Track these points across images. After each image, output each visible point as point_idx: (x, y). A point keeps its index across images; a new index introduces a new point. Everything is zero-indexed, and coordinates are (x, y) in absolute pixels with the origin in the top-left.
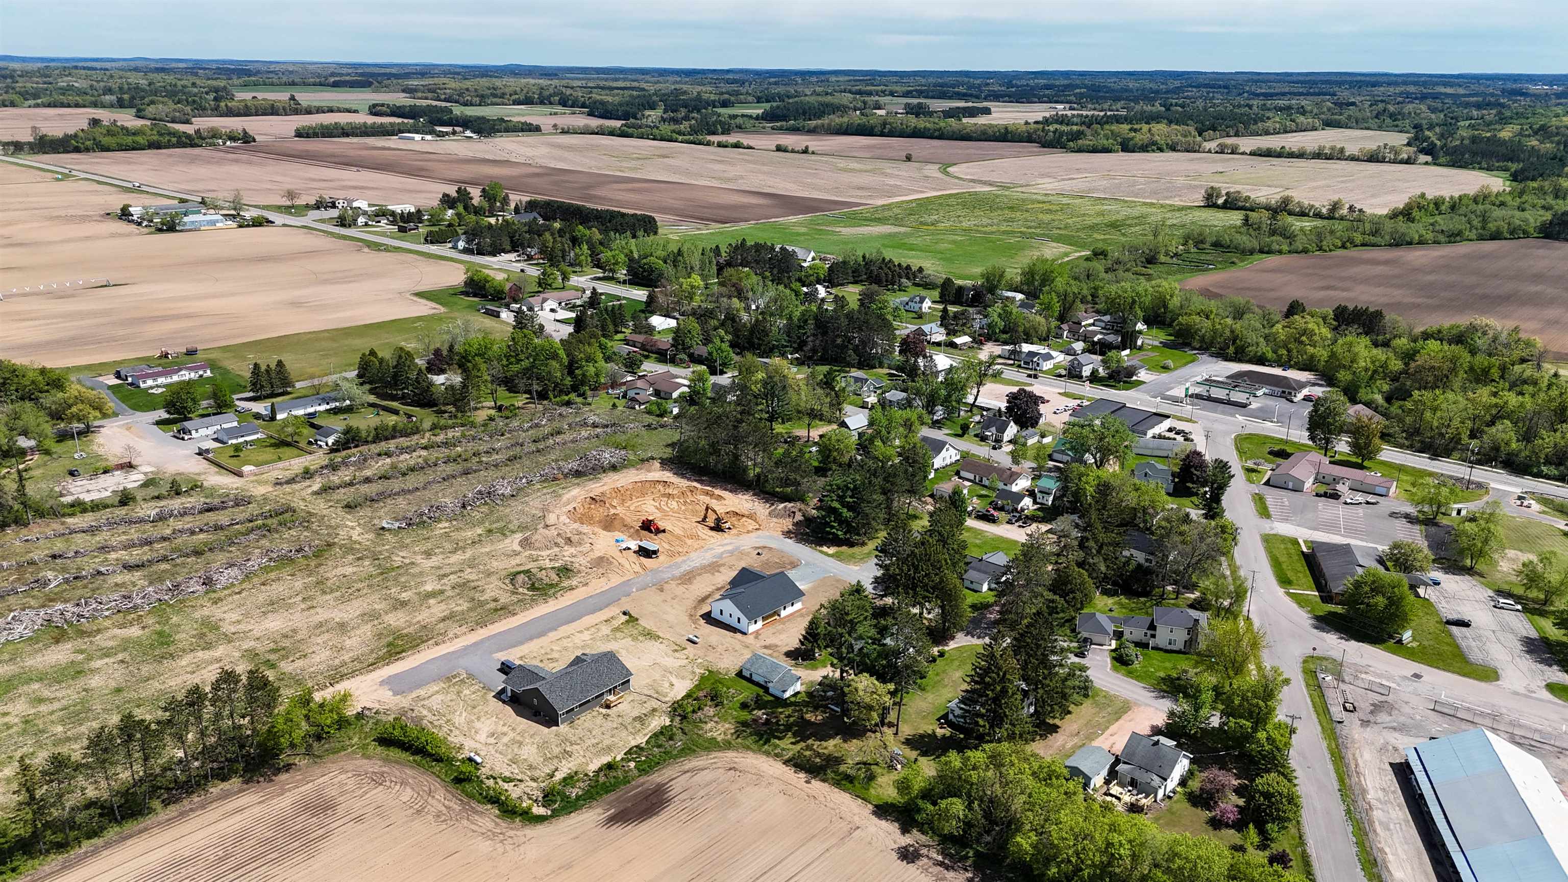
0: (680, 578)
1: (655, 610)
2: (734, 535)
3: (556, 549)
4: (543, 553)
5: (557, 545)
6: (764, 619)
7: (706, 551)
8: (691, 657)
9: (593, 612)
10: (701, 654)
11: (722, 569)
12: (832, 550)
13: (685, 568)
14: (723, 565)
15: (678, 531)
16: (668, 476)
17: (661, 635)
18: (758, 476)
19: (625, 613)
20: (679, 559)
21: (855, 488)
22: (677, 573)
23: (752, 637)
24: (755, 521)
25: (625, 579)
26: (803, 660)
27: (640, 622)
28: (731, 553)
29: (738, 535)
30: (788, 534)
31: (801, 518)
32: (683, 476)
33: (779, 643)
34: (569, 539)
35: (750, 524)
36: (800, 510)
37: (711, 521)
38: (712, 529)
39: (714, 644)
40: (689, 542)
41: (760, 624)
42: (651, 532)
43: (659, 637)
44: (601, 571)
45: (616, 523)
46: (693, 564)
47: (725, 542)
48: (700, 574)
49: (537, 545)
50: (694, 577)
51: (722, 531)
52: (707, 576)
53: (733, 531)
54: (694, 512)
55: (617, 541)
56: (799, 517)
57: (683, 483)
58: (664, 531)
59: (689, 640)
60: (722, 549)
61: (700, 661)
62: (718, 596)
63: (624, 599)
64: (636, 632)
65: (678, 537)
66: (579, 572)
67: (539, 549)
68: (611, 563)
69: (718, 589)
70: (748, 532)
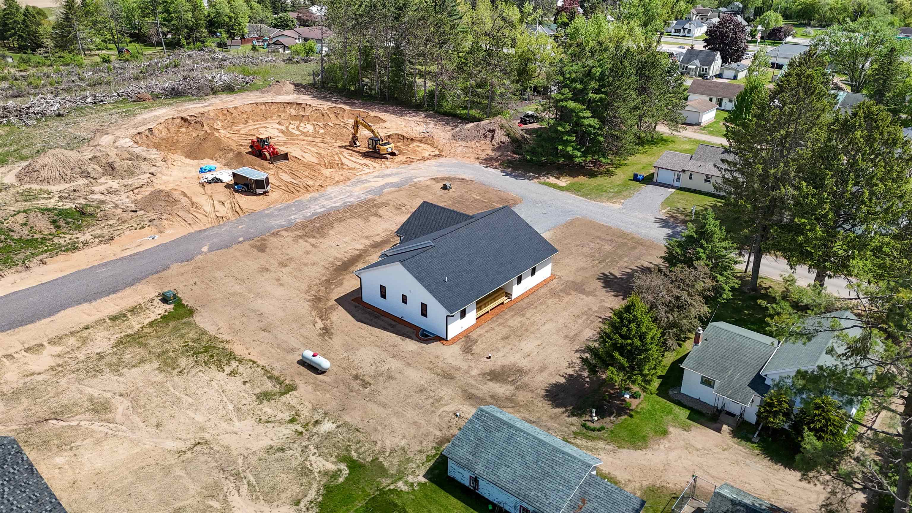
0: (303, 226)
1: (238, 288)
2: (402, 163)
3: (82, 182)
4: (51, 188)
5: (85, 174)
6: (480, 305)
7: (355, 185)
8: (305, 413)
9: (90, 298)
10: (332, 405)
11: (383, 211)
12: (564, 182)
13: (317, 209)
14: (385, 204)
15: (309, 158)
16: (304, 98)
17: (238, 350)
18: (431, 94)
19: (165, 300)
20: (306, 197)
21: (601, 78)
22: (297, 217)
23: (456, 349)
24: (432, 145)
25: (196, 228)
26: (601, 414)
27: (197, 319)
28: (399, 186)
29: (407, 163)
30: (488, 162)
31: (506, 139)
32: (325, 98)
33: (524, 363)
34: (111, 166)
35: (427, 150)
36: (502, 127)
37: (363, 146)
38: (365, 155)
39: (367, 370)
40: (327, 172)
41: (472, 317)
42: (264, 158)
43: (231, 356)
44: (152, 215)
45: (207, 145)
46: (329, 204)
47: (388, 172)
48: (341, 220)
49: (45, 173)
50: (331, 225)
51: (382, 157)
52: (357, 223)
53: (398, 159)
54: (337, 136)
55: (202, 171)
56: (500, 137)
57: (325, 105)
58: (285, 157)
59: (304, 363)
60: (381, 182)
61: (327, 426)
62: (375, 258)
63: (175, 268)
64: (177, 344)
65: (309, 166)
66: (106, 217)
67: (48, 181)
68: (175, 202)
69: (376, 245)
70: (423, 159)
